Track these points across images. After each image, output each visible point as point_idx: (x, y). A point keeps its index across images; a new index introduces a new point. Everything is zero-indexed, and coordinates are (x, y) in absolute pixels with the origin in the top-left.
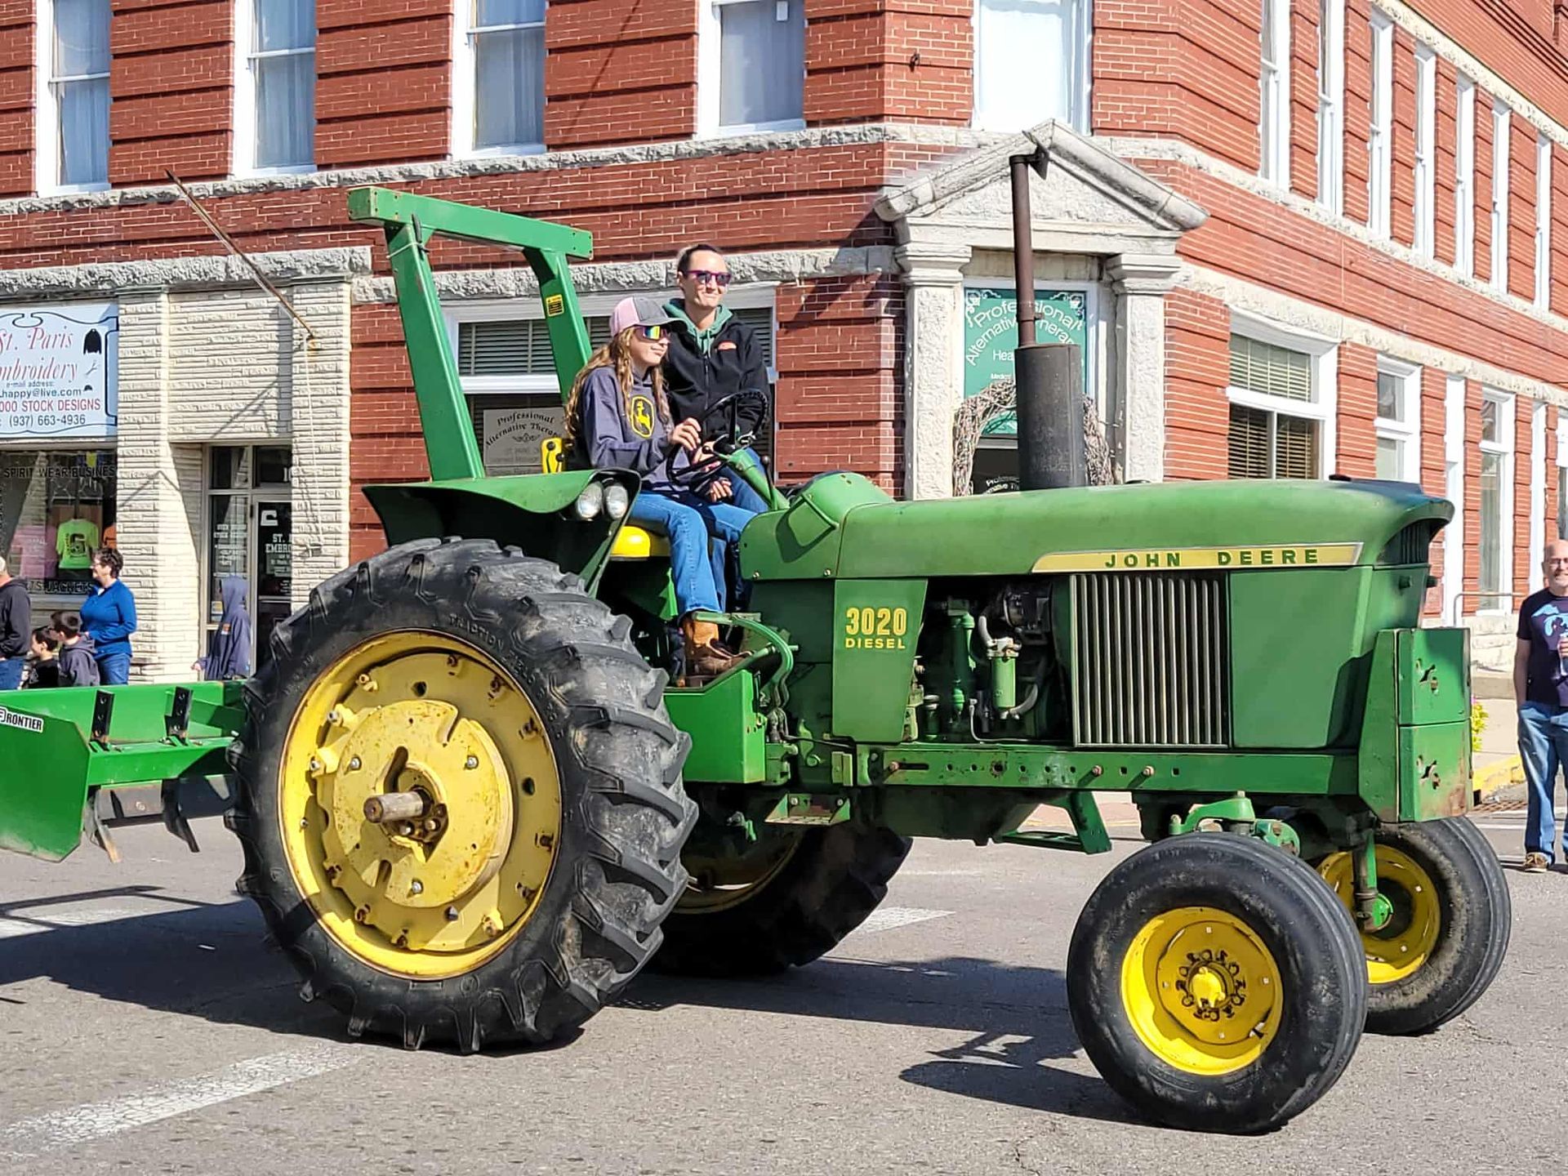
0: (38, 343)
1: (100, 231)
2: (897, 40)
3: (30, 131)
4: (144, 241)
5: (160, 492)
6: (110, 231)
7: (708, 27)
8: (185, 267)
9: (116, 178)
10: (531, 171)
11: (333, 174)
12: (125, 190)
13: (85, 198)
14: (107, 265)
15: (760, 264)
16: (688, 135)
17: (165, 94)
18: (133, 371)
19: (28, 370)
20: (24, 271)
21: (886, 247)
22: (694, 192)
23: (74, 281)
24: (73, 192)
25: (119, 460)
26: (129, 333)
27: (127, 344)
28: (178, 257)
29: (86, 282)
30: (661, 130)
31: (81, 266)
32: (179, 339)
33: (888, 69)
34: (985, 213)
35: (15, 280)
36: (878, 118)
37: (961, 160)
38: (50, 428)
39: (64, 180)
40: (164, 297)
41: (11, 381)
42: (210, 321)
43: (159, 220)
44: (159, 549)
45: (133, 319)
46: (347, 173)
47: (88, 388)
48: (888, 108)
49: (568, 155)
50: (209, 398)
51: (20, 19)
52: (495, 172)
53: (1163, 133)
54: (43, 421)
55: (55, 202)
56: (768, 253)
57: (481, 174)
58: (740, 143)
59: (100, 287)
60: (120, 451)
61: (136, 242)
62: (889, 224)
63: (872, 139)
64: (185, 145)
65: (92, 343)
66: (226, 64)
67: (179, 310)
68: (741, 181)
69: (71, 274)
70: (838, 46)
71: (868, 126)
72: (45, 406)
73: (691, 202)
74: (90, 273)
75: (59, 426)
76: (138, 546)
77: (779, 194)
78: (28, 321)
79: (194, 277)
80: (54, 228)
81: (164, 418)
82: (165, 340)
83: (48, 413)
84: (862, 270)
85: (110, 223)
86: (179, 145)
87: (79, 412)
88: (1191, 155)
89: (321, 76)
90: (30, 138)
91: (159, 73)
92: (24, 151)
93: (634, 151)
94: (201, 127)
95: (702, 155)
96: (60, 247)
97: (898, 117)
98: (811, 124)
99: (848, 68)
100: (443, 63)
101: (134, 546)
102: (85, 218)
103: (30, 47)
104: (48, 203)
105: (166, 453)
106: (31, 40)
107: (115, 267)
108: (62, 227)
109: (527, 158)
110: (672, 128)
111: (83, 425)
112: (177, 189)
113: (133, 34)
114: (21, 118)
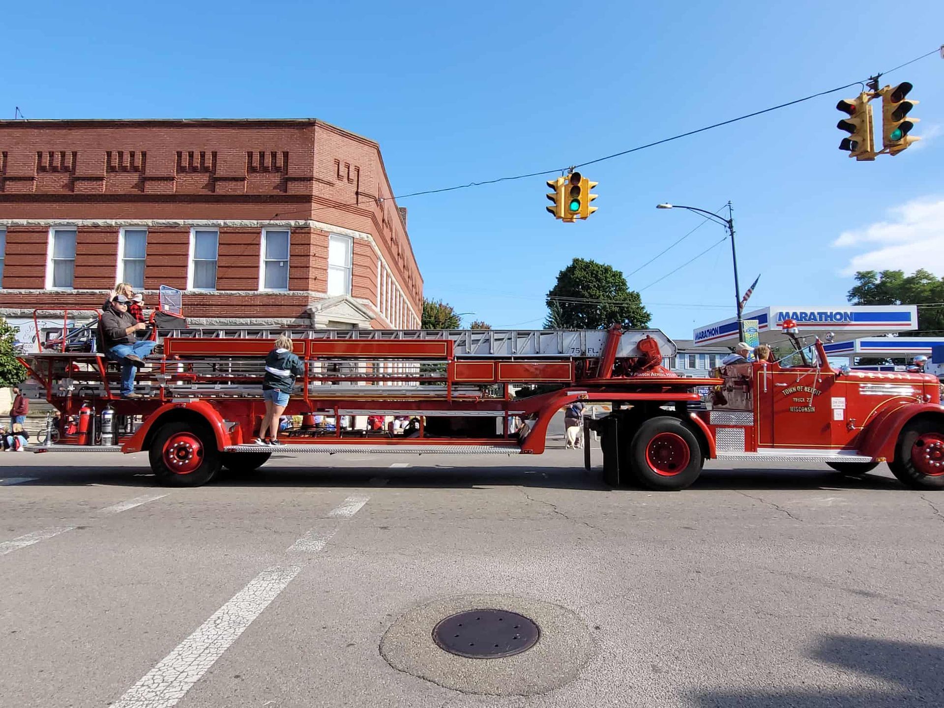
1: (69, 301)
2: (312, 273)
3: (45, 272)
4: (85, 305)
6: (73, 301)
7: (262, 266)
9: (76, 286)
10: (212, 295)
11: (150, 291)
12: (78, 290)
13: (63, 291)
14: (71, 310)
15: (276, 321)
16: (257, 290)
17: (95, 266)
21: (309, 319)
22: (258, 303)
24: (59, 289)
29: (63, 314)
30: (250, 288)
31: (62, 310)
33: (310, 280)
34: (331, 313)
35: (37, 312)
36: (307, 290)
37: (326, 301)
39: (55, 285)
43: (90, 299)
46: (154, 291)
48: (310, 288)
49: (223, 292)
51: (43, 241)
52: (201, 294)
53: (366, 299)
55: (53, 291)
56: (278, 319)
57: (197, 295)
58: (271, 293)
59: (68, 316)
61: (82, 305)
62: (310, 315)
63: (305, 295)
66: (116, 260)
68: (271, 302)
69: (59, 312)
70: (298, 273)
71: (305, 292)
73: (257, 306)
74: (65, 312)
77: (281, 306)
78: (41, 324)
80: (52, 298)
84: (303, 324)
85: (72, 299)
86: (96, 279)
88: (371, 304)
89: (147, 266)
90: (45, 274)
91: (92, 260)
92: (42, 277)
93: (242, 293)
94: (107, 276)
95: (261, 295)
96: (55, 304)
97: (312, 290)
98: (290, 290)
99: (300, 278)
100: (186, 266)
102: (63, 297)
103: (46, 249)
104: (50, 291)
106: (46, 247)
107: (74, 311)
108: (55, 299)
109: (211, 292)
110: (253, 288)
112: (97, 291)
113: (84, 249)
114: (41, 268)
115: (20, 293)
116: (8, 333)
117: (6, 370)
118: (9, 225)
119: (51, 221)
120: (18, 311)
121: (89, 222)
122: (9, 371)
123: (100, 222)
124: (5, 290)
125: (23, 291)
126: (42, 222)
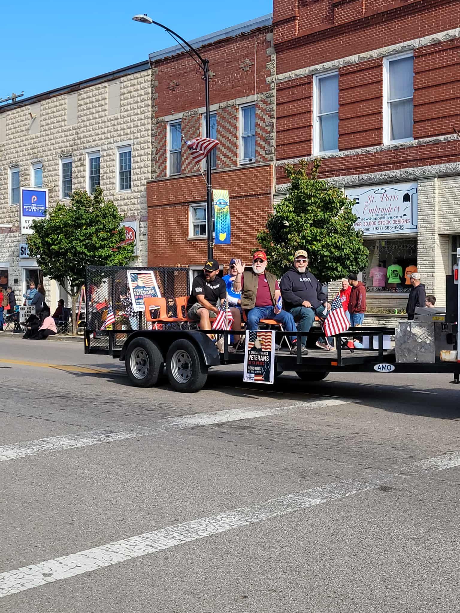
0: (384, 199)
1: (410, 156)
3: (381, 121)
4: (428, 159)
5: (435, 253)
6: (414, 156)
8: (444, 167)
9: (416, 135)
12: (420, 140)
13: (403, 144)
14: (413, 169)
17: (436, 102)
18: (424, 208)
19: (381, 210)
20: (379, 173)
23: (399, 175)
24: (398, 142)
25: (418, 241)
26: (422, 194)
27: (421, 198)
28: (441, 163)
29: (404, 176)
31: (402, 170)
32: (441, 195)
35: (376, 176)
38: (389, 231)
39: (393, 138)
40: (436, 179)
41: (374, 214)
42: (455, 187)
43: (434, 150)
44: (435, 275)
45: (424, 188)
47: (405, 215)
50: (455, 217)
51: (377, 80)
54: (387, 228)
55: (391, 146)
59: (409, 177)
60: (418, 238)
61: (424, 159)
64: (445, 121)
65: (407, 198)
67: (442, 184)
69: (399, 173)
72: (387, 222)
74: (406, 172)
75: (393, 229)
76: (426, 274)
78: (381, 191)
79: (449, 171)
80: (391, 156)
81: (436, 225)
82: (436, 195)
83: (389, 225)
85: (413, 153)
86: (442, 121)
87: (401, 224)
90: (381, 124)
91: (433, 95)
92: (379, 129)
96: (393, 163)
101: (424, 274)
102: (403, 152)
103: (381, 90)
104: (389, 147)
105: (437, 238)
106: (381, 87)
107: (416, 169)
108: (394, 156)
111: (403, 229)
112: (441, 138)
113: (424, 80)
114: (377, 117)
115: (358, 155)
116: (343, 207)
117: (343, 255)
118: (341, 66)
119: (383, 50)
120: (355, 178)
121: (426, 40)
122: (347, 257)
123: (440, 36)
124: (342, 153)
125: (360, 151)
126: (375, 53)
